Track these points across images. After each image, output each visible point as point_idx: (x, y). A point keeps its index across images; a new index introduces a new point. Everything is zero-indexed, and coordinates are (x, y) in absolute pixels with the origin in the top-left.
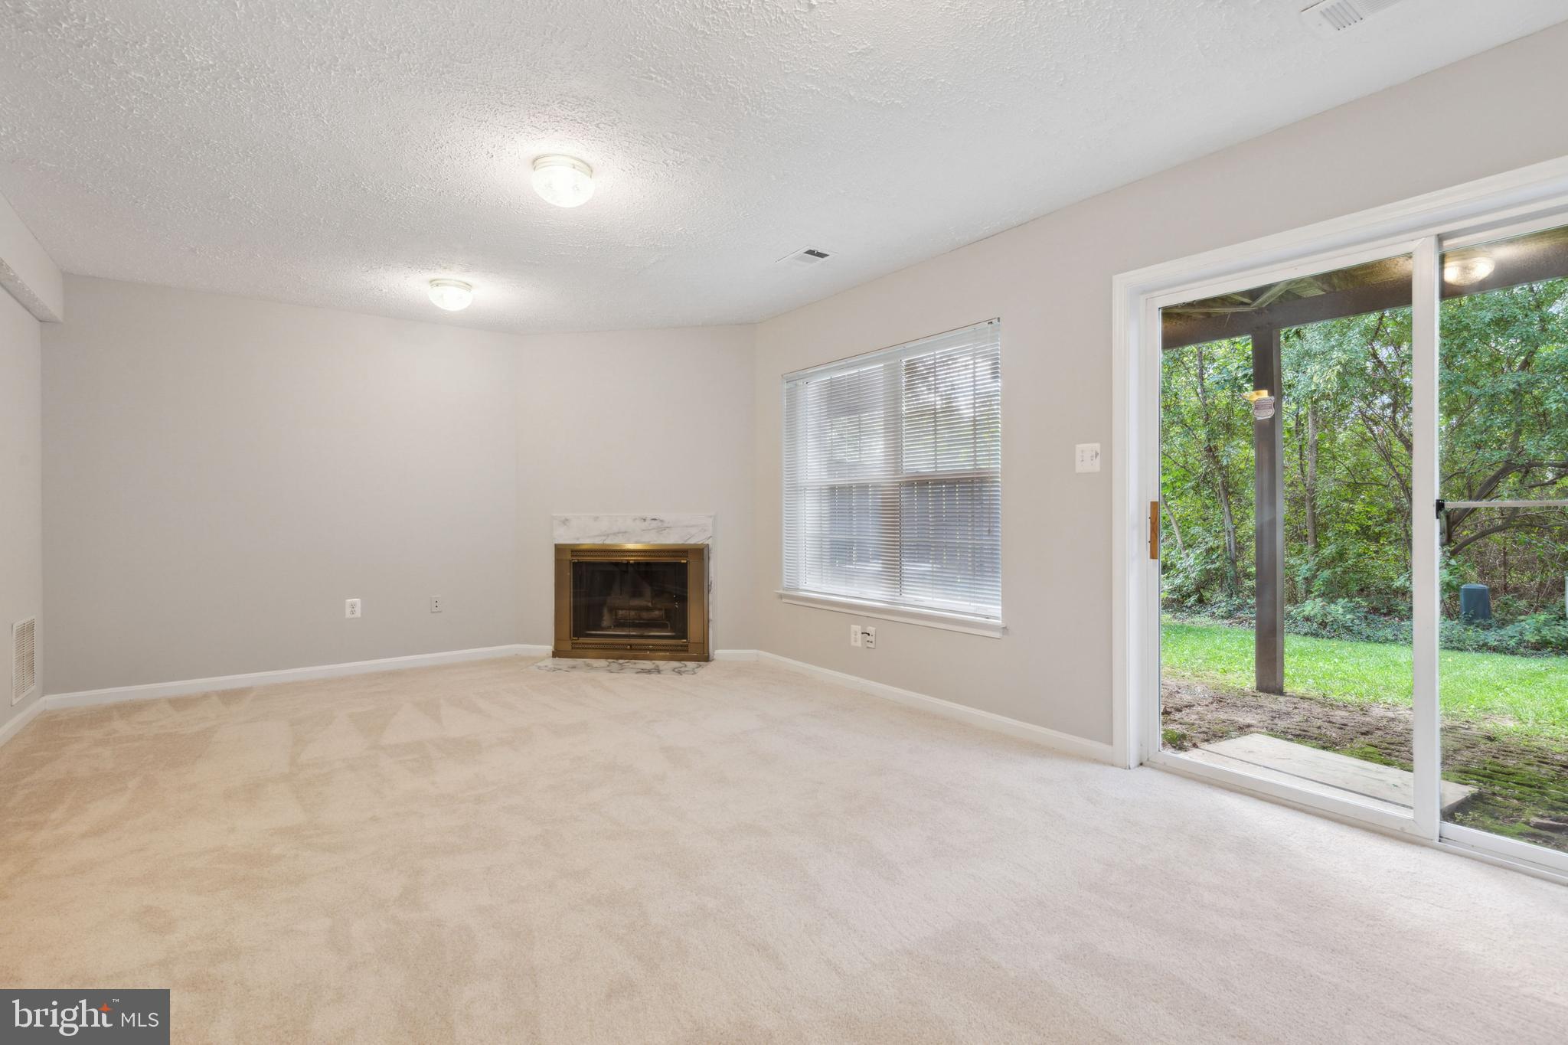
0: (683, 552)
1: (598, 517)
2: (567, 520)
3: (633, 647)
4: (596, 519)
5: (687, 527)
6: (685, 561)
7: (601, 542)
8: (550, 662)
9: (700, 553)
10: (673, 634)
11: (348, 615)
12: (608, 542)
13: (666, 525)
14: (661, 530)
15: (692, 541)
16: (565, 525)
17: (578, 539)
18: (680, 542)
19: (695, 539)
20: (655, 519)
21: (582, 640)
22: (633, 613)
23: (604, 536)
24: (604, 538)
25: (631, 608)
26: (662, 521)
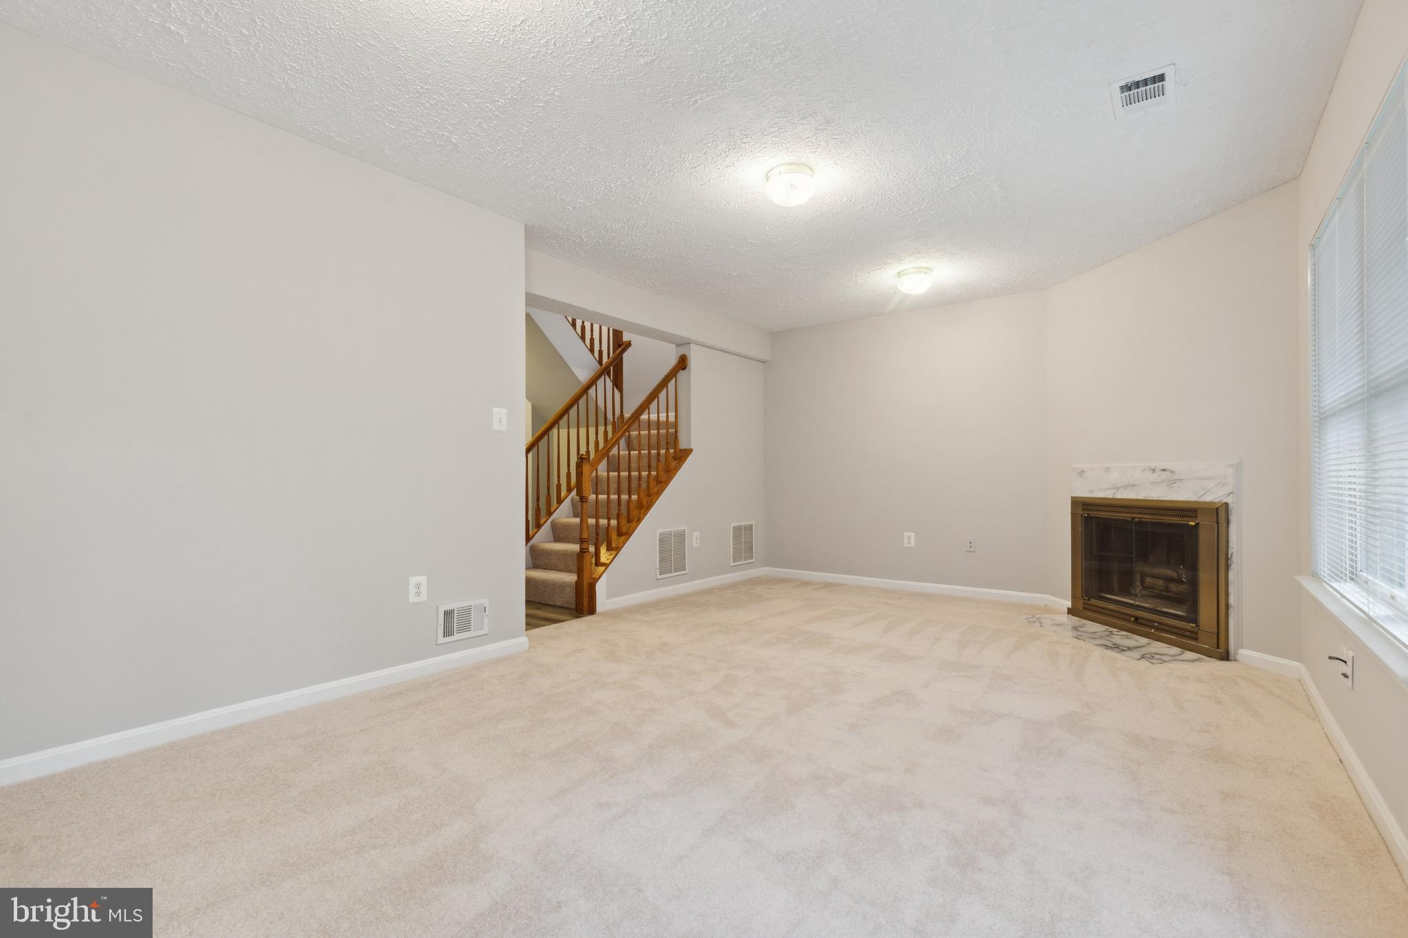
0: (1190, 510)
1: (1109, 468)
2: (1083, 472)
3: (1139, 621)
4: (1108, 469)
5: (1201, 479)
6: (1193, 524)
7: (1111, 497)
8: (1065, 618)
9: (1219, 514)
10: (1184, 614)
11: (906, 545)
12: (1119, 496)
13: (1176, 477)
14: (1172, 483)
15: (1208, 498)
16: (1081, 476)
17: (1091, 492)
18: (1193, 498)
19: (1213, 496)
20: (1164, 470)
21: (1094, 602)
22: (1160, 582)
23: (1115, 488)
24: (1115, 491)
25: (1157, 577)
26: (1172, 472)
